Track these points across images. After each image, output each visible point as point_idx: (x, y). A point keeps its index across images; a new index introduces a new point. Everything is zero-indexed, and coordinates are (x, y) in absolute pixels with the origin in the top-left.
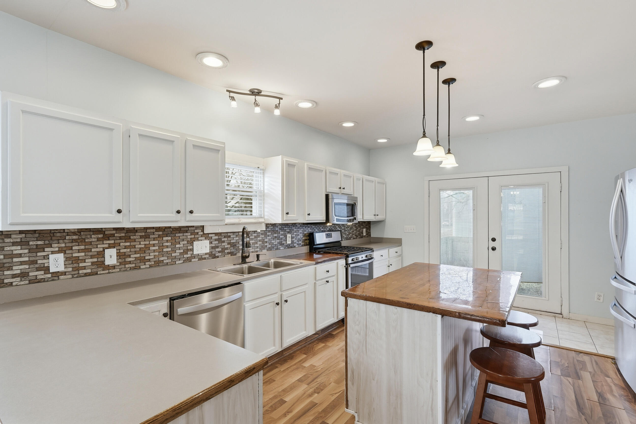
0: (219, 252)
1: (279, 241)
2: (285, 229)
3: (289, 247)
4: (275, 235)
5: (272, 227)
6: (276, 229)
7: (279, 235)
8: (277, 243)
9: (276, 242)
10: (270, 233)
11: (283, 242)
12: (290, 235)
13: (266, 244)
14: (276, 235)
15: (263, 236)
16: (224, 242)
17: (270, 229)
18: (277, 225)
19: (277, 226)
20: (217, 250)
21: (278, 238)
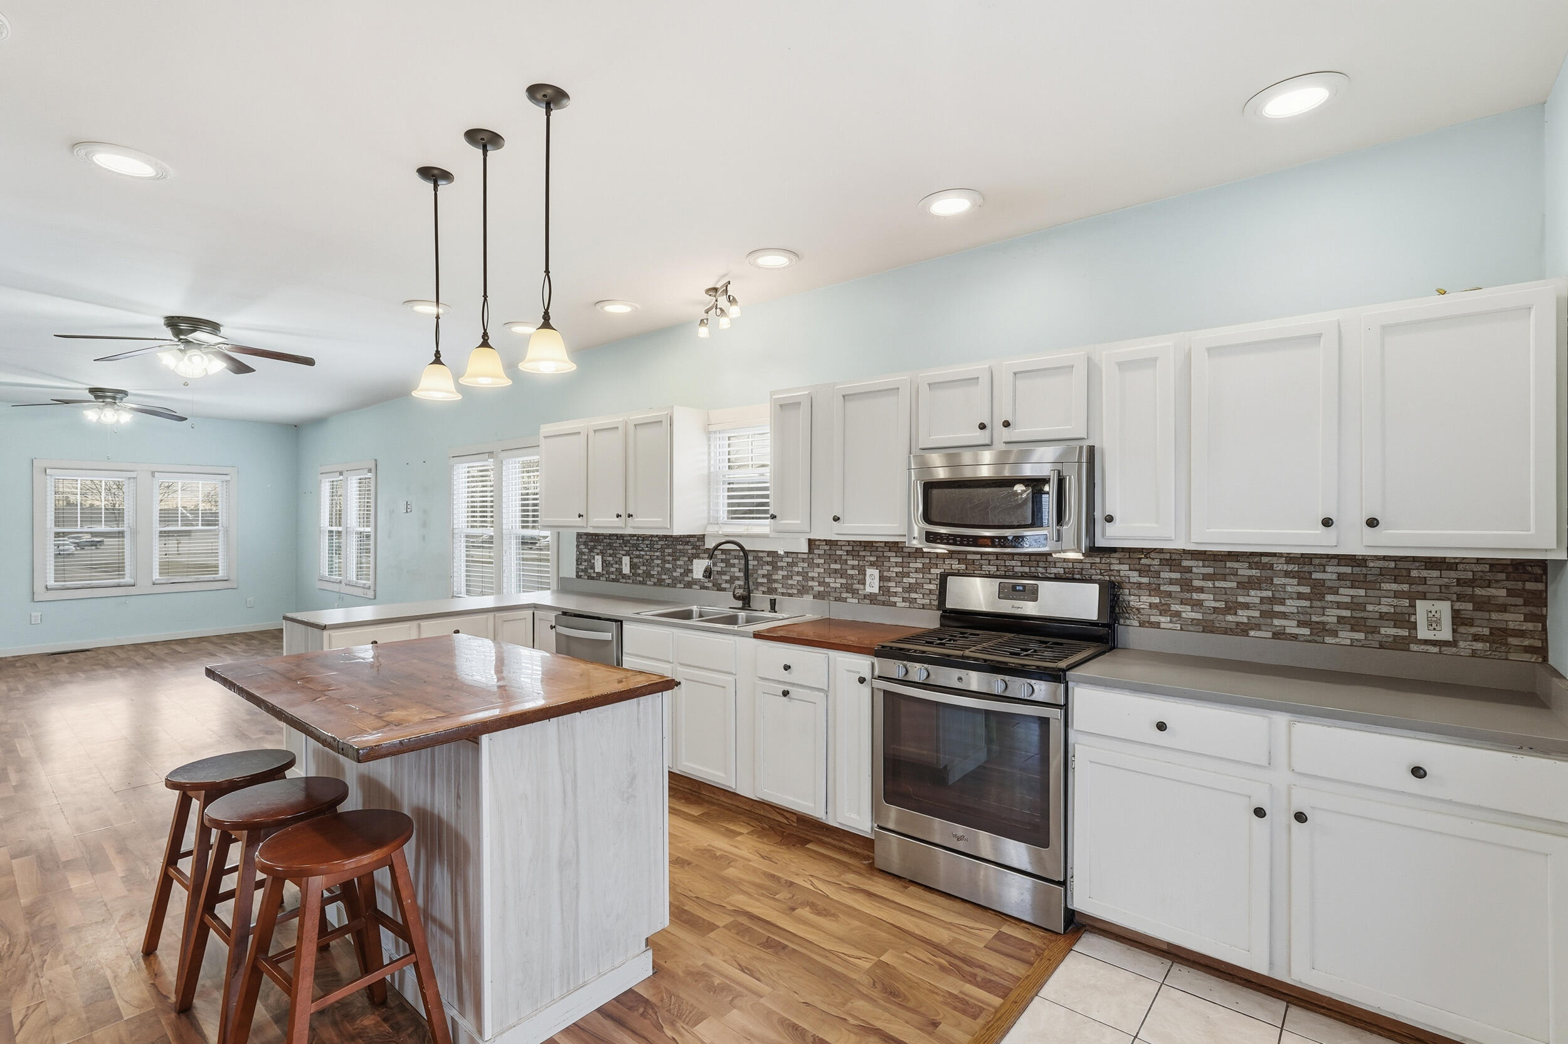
0: (726, 582)
1: (844, 581)
2: (862, 553)
3: (872, 599)
4: (833, 566)
5: (827, 548)
6: (839, 552)
7: (844, 567)
8: (839, 585)
9: (836, 583)
10: (822, 561)
11: (856, 586)
12: (876, 573)
13: (810, 583)
14: (838, 566)
15: (806, 565)
16: (733, 566)
17: (822, 552)
18: (839, 543)
19: (841, 546)
20: (724, 577)
21: (842, 573)
